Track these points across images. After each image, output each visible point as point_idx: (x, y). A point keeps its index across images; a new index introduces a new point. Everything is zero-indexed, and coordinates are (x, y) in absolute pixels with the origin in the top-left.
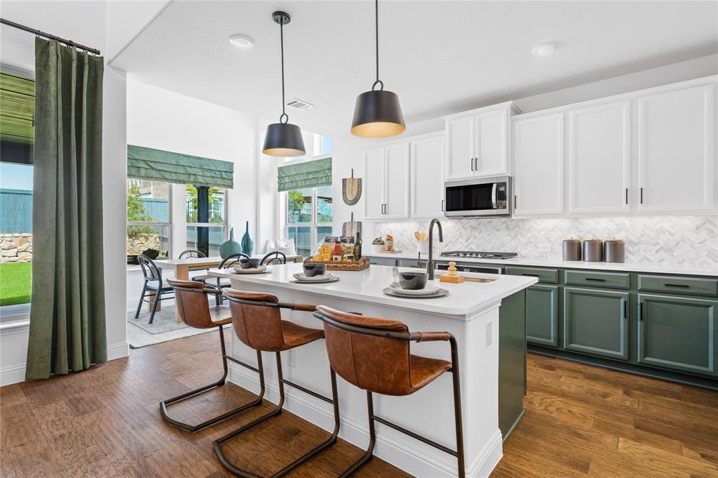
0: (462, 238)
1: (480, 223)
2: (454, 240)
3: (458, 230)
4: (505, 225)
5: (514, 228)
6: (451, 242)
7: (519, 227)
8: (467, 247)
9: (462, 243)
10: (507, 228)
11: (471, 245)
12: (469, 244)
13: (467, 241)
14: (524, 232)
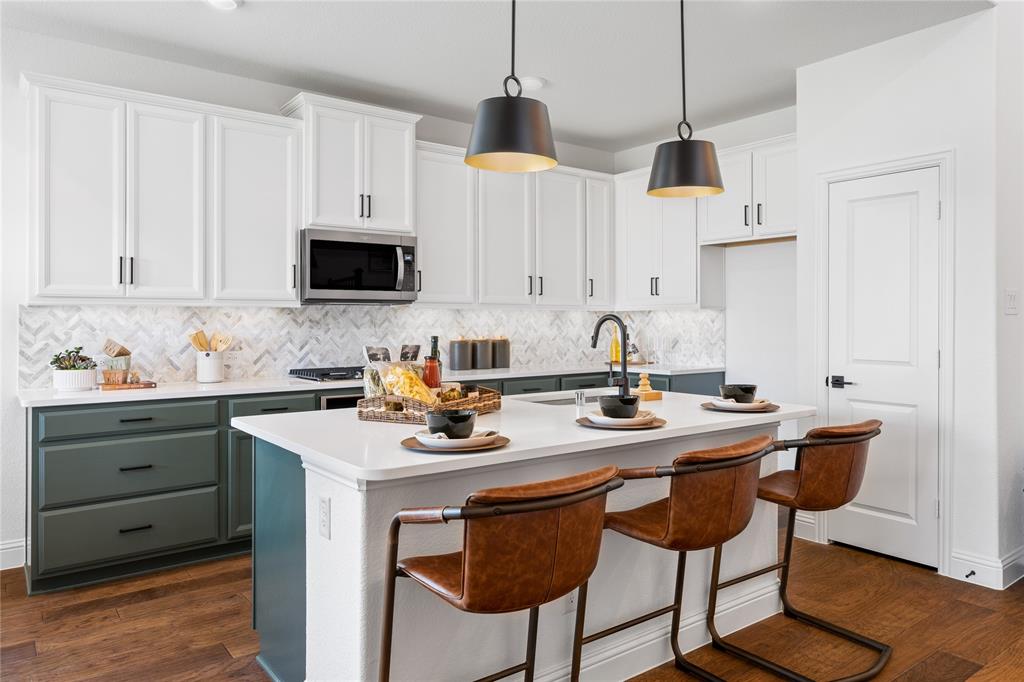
0: (291, 341)
1: (327, 313)
2: (276, 347)
3: (283, 327)
4: (368, 318)
5: (382, 323)
6: (268, 352)
7: (390, 322)
8: (301, 361)
9: (291, 352)
10: (372, 322)
11: (310, 356)
12: (307, 354)
13: (302, 348)
14: (396, 330)
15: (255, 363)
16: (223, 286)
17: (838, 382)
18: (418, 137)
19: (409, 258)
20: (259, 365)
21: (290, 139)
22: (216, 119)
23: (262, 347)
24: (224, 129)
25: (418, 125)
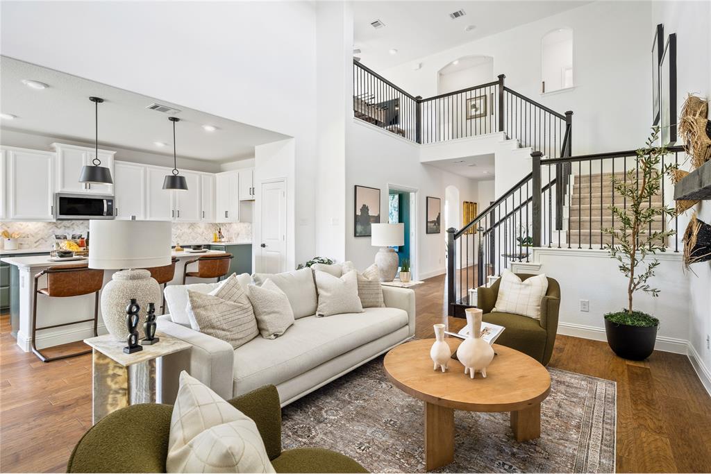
15: (36, 243)
16: (15, 214)
17: (263, 246)
18: (115, 159)
19: (110, 203)
20: (38, 243)
21: (50, 160)
22: (11, 152)
23: (39, 237)
24: (15, 156)
25: (115, 155)
